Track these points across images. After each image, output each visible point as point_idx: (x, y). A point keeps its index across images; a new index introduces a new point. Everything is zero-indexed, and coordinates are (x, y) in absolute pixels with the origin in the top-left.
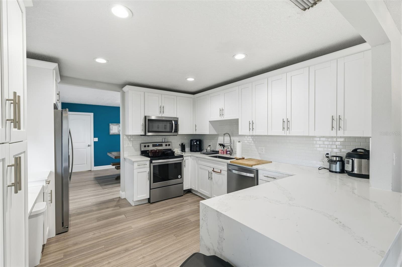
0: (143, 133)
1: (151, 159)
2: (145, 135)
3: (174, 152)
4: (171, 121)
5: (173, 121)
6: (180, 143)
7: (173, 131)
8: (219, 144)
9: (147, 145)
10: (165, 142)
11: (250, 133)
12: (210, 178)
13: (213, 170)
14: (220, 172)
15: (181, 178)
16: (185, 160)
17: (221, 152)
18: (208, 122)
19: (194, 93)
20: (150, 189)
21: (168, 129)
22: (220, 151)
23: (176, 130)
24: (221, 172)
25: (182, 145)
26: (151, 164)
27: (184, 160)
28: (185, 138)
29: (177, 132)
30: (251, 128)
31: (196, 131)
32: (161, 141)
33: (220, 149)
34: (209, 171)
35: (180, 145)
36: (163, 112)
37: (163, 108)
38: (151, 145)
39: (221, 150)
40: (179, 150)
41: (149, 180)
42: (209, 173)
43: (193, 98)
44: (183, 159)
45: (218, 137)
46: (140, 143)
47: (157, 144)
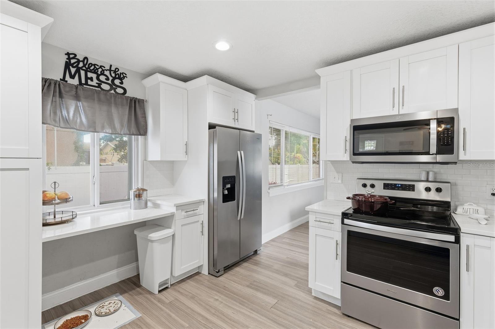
0: (347, 157)
5: (431, 121)
9: (369, 183)
15: (446, 298)
16: (468, 246)
26: (343, 226)
38: (379, 185)
44: (457, 240)
46: (357, 178)
47: (399, 184)
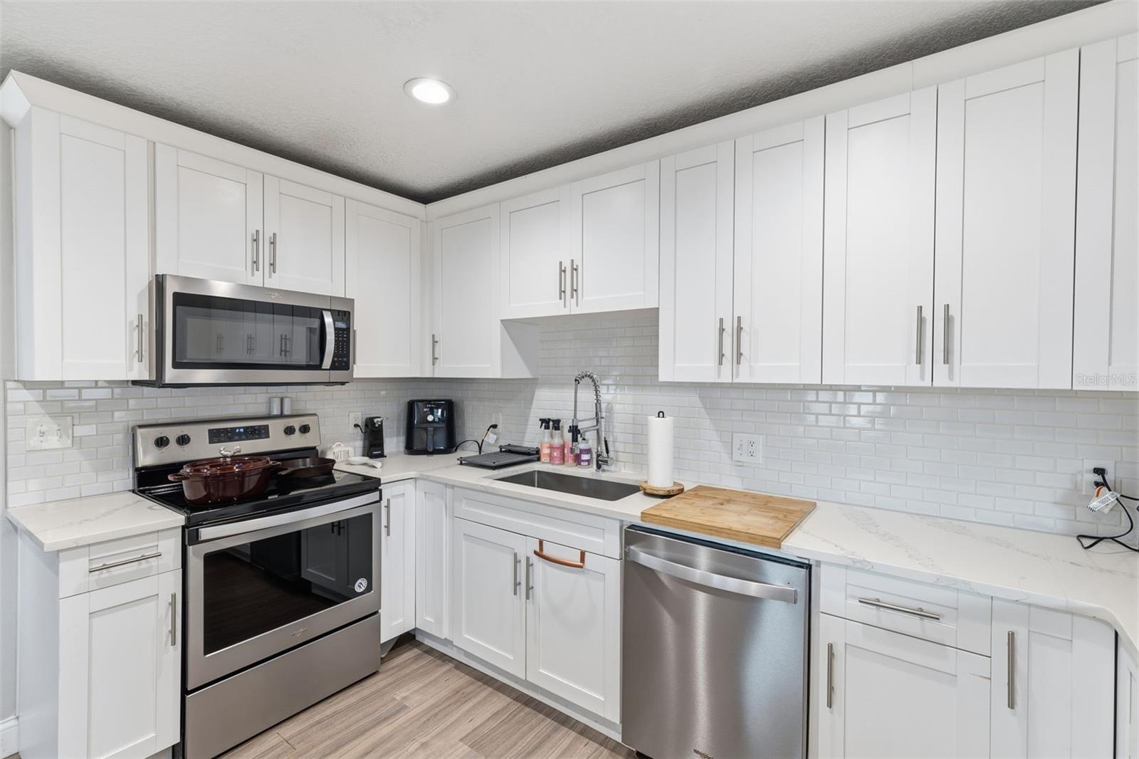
0: (142, 371)
1: (188, 519)
2: (158, 382)
3: (333, 462)
4: (319, 314)
5: (324, 313)
6: (359, 416)
7: (327, 362)
8: (540, 420)
9: (172, 433)
10: (282, 416)
11: (719, 376)
12: (524, 587)
13: (538, 550)
14: (577, 561)
15: (369, 589)
16: (388, 500)
17: (550, 455)
18: (497, 328)
19: (426, 198)
20: (185, 692)
21: (300, 356)
22: (545, 451)
23: (343, 361)
24: (582, 560)
25: (366, 425)
26: (190, 549)
27: (384, 503)
28: (383, 393)
29: (348, 369)
30: (727, 350)
31: (437, 365)
32: (262, 410)
33: (547, 439)
34: (515, 555)
35: (356, 426)
36: (273, 265)
37: (273, 243)
38: (199, 435)
39: (551, 447)
40: (355, 448)
41: (174, 643)
42: (516, 561)
43: (422, 221)
44: (381, 499)
45: (534, 392)
46: (131, 424)
47: (240, 428)
